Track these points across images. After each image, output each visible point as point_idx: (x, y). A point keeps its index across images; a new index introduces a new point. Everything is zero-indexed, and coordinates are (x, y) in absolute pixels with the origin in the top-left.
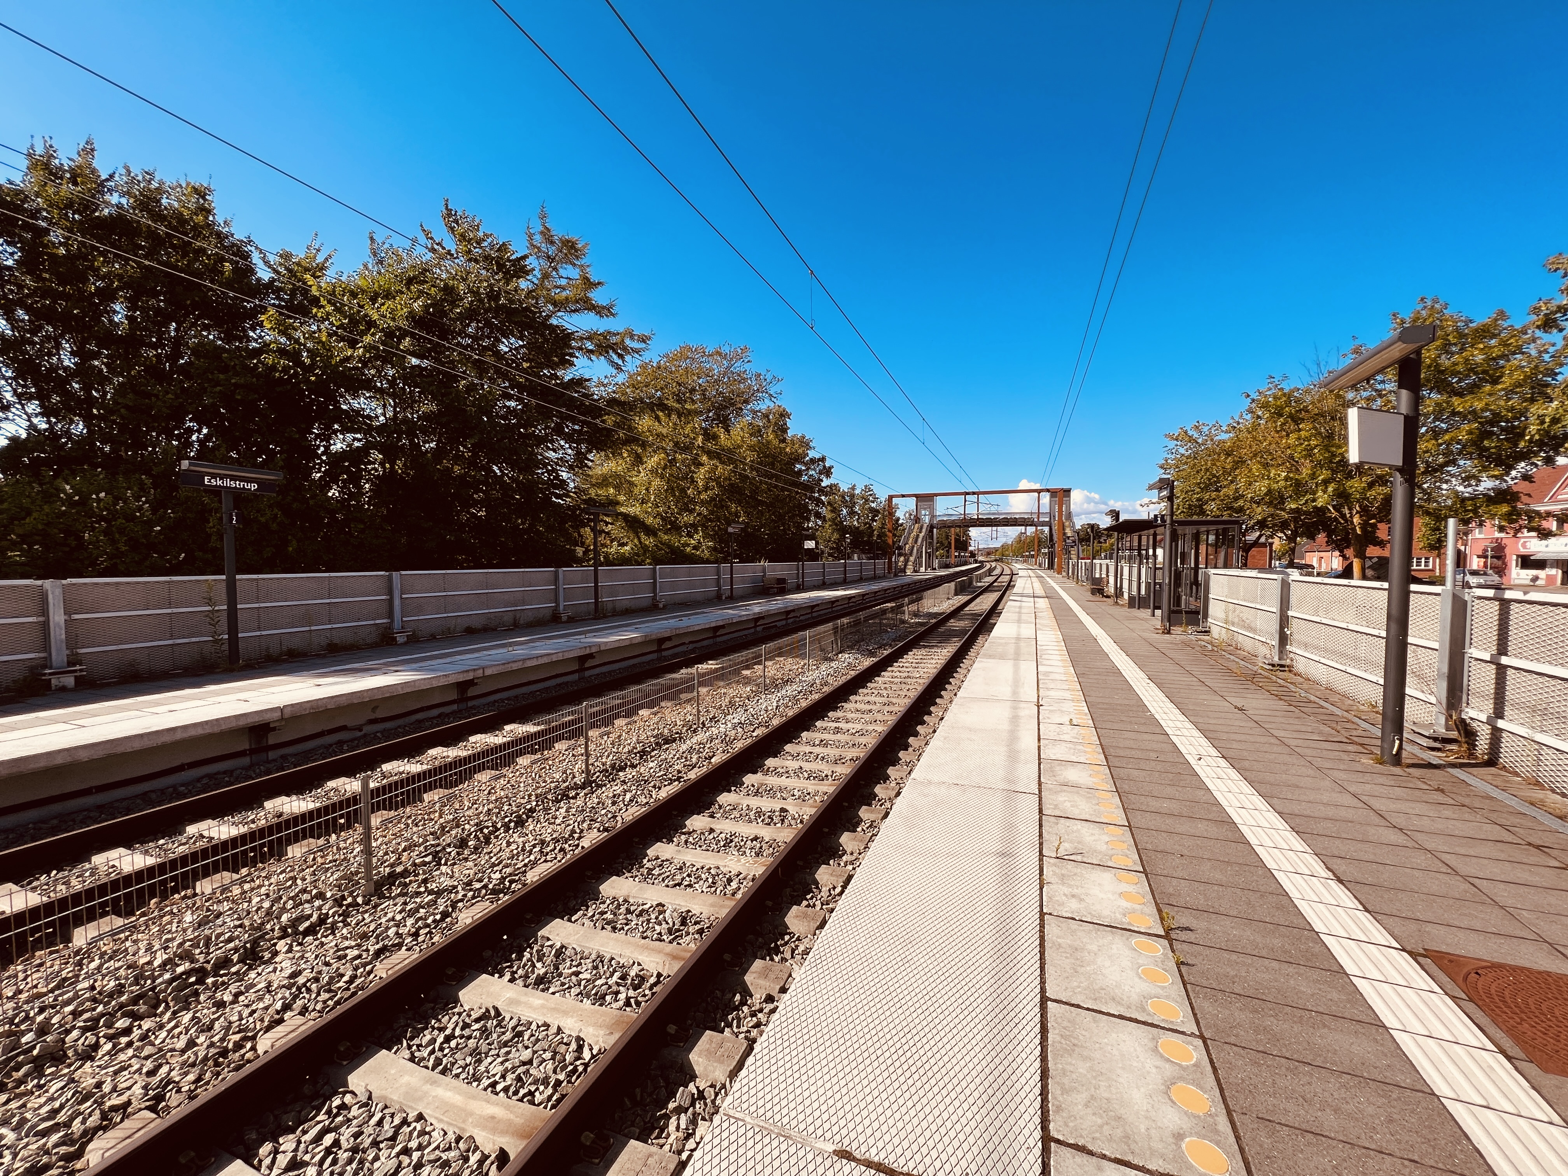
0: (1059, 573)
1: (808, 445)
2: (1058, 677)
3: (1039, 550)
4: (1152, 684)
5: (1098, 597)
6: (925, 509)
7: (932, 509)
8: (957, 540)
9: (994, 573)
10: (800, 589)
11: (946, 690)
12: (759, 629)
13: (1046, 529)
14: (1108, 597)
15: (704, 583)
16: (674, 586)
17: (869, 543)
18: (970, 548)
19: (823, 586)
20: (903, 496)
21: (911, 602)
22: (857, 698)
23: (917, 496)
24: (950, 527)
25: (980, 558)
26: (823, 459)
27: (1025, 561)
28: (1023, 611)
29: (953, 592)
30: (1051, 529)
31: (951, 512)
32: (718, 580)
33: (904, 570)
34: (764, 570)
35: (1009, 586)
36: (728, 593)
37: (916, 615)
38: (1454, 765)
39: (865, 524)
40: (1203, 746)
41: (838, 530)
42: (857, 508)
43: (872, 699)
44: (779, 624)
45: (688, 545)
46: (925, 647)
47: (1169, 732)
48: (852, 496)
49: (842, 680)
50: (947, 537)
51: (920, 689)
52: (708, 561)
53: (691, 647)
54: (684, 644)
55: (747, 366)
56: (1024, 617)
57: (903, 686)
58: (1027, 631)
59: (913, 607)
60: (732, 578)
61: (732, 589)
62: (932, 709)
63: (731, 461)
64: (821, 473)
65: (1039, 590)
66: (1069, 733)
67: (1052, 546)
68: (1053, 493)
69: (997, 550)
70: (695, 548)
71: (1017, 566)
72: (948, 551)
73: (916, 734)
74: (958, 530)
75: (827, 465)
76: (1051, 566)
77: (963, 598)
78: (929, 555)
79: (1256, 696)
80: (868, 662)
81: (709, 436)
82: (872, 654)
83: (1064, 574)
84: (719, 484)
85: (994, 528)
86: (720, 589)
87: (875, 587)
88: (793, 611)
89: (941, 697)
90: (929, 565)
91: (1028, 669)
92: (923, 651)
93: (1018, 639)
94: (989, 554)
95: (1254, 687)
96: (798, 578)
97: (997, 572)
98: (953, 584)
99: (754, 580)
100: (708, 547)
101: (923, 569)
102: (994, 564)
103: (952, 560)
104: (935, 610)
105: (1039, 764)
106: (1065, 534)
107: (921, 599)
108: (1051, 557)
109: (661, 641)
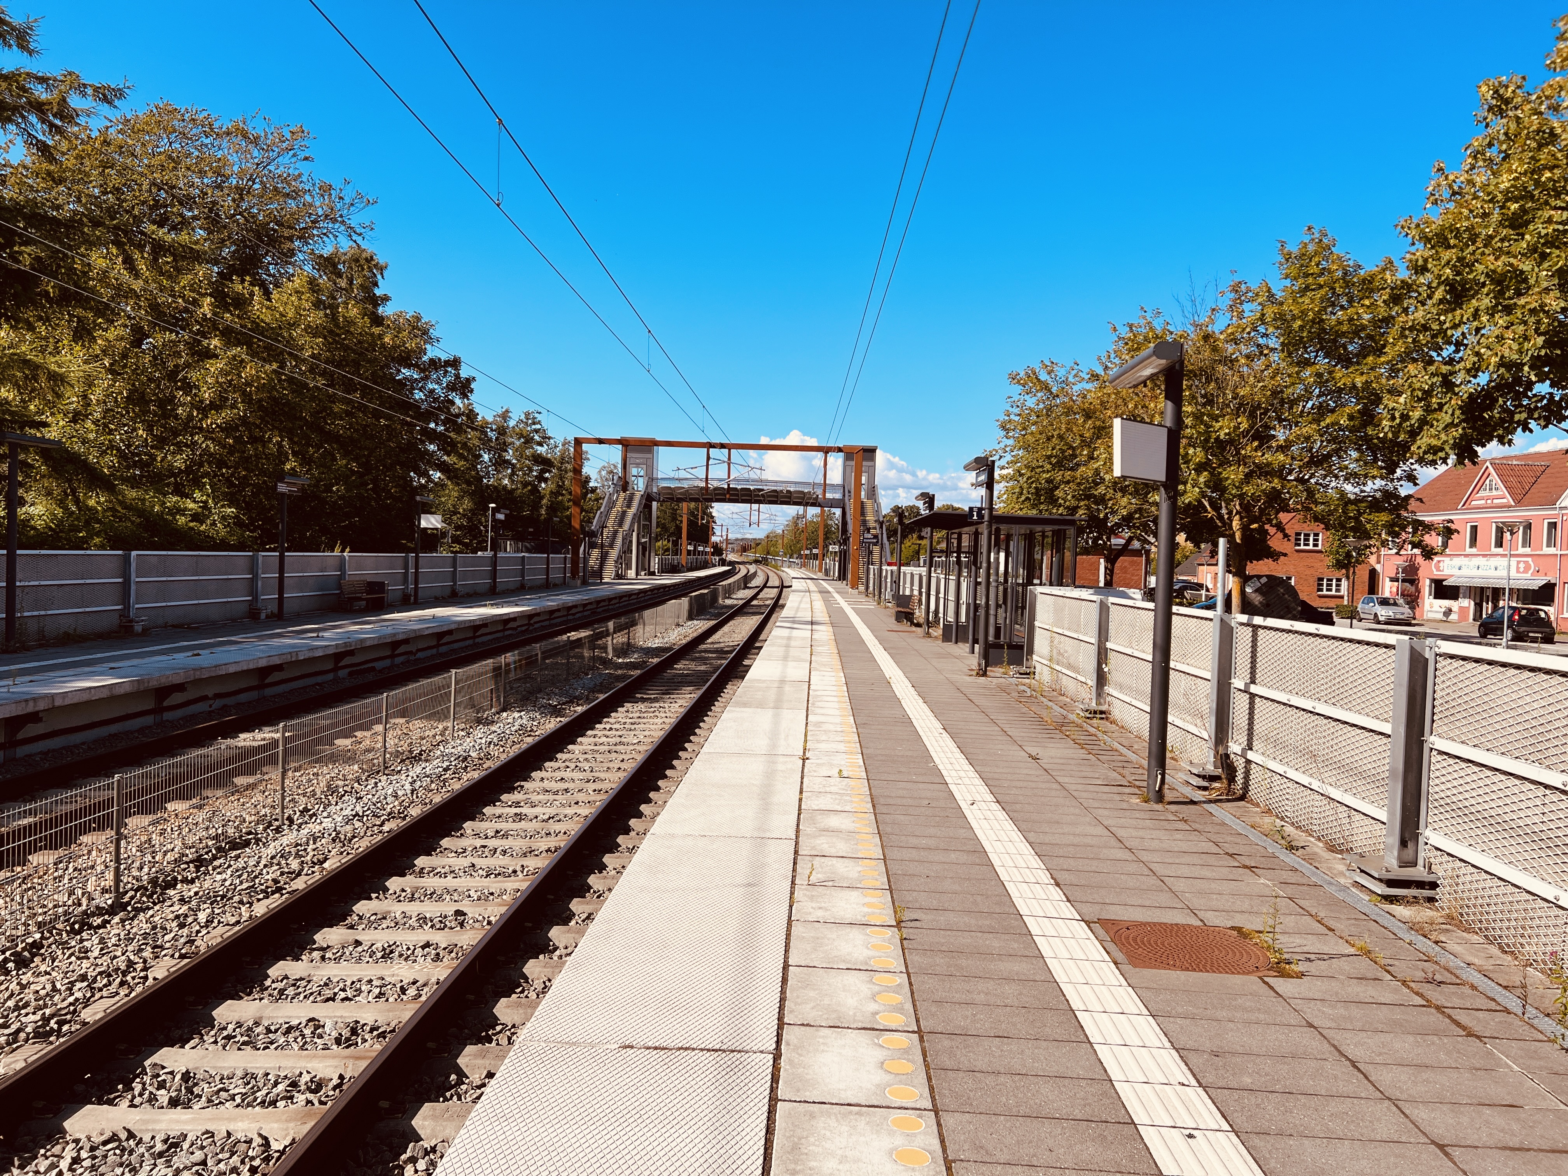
0: (854, 586)
1: (425, 332)
2: (831, 727)
3: (826, 546)
4: (945, 734)
5: (905, 626)
6: (638, 465)
7: (650, 468)
8: (692, 524)
9: (753, 583)
10: (409, 602)
11: (679, 758)
12: (342, 673)
13: (838, 512)
14: (918, 625)
15: (225, 587)
16: (164, 590)
17: (533, 520)
18: (714, 539)
19: (453, 598)
20: (601, 441)
21: (618, 629)
22: (543, 774)
23: (625, 443)
24: (680, 500)
25: (731, 557)
26: (455, 363)
27: (804, 565)
28: (793, 643)
29: (685, 614)
30: (844, 514)
31: (683, 474)
32: (253, 581)
33: (599, 574)
34: (341, 564)
35: (777, 605)
36: (273, 608)
37: (625, 649)
38: (1210, 801)
39: (525, 484)
40: (982, 792)
41: (472, 495)
42: (509, 455)
43: (568, 774)
44: (379, 665)
45: (182, 511)
46: (643, 700)
47: (948, 780)
48: (502, 431)
49: (513, 751)
50: (674, 517)
51: (640, 758)
52: (223, 545)
53: (218, 704)
54: (205, 698)
55: (304, 168)
56: (793, 652)
57: (614, 755)
58: (797, 671)
59: (620, 638)
60: (281, 579)
61: (281, 599)
62: (660, 783)
63: (271, 353)
64: (451, 387)
65: (821, 612)
66: (836, 784)
67: (845, 541)
68: (849, 453)
69: (757, 543)
70: (196, 517)
71: (791, 573)
72: (675, 543)
73: (640, 815)
74: (692, 505)
75: (464, 373)
76: (842, 576)
77: (701, 625)
78: (643, 549)
79: (1058, 745)
80: (552, 724)
81: (222, 299)
82: (556, 712)
83: (862, 588)
84: (247, 398)
85: (755, 506)
86: (256, 598)
87: (552, 601)
88: (406, 641)
89: (673, 767)
90: (643, 567)
91: (793, 720)
92: (641, 706)
93: (782, 682)
94: (744, 549)
95: (1061, 736)
96: (405, 581)
97: (758, 581)
98: (685, 602)
99: (322, 582)
100: (224, 518)
101: (632, 573)
102: (752, 568)
103: (683, 559)
104: (656, 643)
105: (799, 814)
106: (864, 522)
107: (634, 624)
108: (843, 558)
109: (163, 692)
